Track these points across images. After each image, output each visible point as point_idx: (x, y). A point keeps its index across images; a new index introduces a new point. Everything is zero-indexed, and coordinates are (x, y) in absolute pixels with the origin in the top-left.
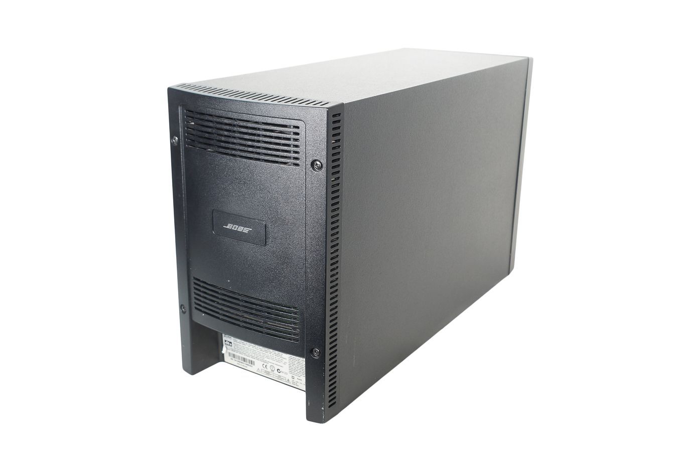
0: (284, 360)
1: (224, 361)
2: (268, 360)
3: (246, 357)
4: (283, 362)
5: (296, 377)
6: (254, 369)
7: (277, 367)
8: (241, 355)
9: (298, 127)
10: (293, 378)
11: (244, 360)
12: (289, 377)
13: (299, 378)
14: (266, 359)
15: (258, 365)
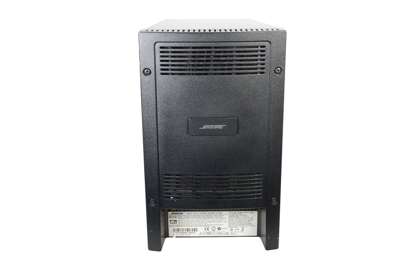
0: (225, 220)
1: (169, 237)
2: (209, 224)
3: (189, 228)
4: (224, 221)
5: (234, 229)
6: (197, 234)
7: (217, 227)
8: (184, 228)
9: (264, 47)
10: (232, 230)
11: (188, 230)
12: (228, 230)
13: (237, 228)
14: (208, 224)
15: (201, 230)
